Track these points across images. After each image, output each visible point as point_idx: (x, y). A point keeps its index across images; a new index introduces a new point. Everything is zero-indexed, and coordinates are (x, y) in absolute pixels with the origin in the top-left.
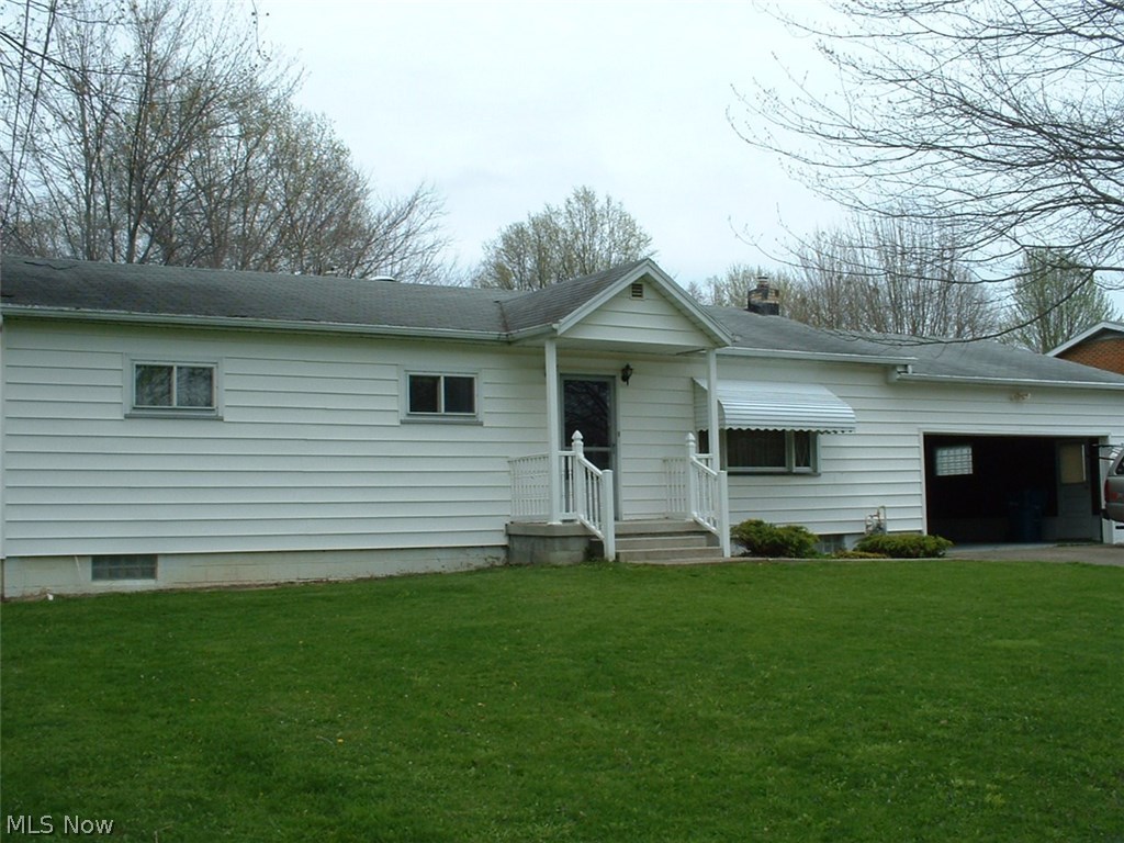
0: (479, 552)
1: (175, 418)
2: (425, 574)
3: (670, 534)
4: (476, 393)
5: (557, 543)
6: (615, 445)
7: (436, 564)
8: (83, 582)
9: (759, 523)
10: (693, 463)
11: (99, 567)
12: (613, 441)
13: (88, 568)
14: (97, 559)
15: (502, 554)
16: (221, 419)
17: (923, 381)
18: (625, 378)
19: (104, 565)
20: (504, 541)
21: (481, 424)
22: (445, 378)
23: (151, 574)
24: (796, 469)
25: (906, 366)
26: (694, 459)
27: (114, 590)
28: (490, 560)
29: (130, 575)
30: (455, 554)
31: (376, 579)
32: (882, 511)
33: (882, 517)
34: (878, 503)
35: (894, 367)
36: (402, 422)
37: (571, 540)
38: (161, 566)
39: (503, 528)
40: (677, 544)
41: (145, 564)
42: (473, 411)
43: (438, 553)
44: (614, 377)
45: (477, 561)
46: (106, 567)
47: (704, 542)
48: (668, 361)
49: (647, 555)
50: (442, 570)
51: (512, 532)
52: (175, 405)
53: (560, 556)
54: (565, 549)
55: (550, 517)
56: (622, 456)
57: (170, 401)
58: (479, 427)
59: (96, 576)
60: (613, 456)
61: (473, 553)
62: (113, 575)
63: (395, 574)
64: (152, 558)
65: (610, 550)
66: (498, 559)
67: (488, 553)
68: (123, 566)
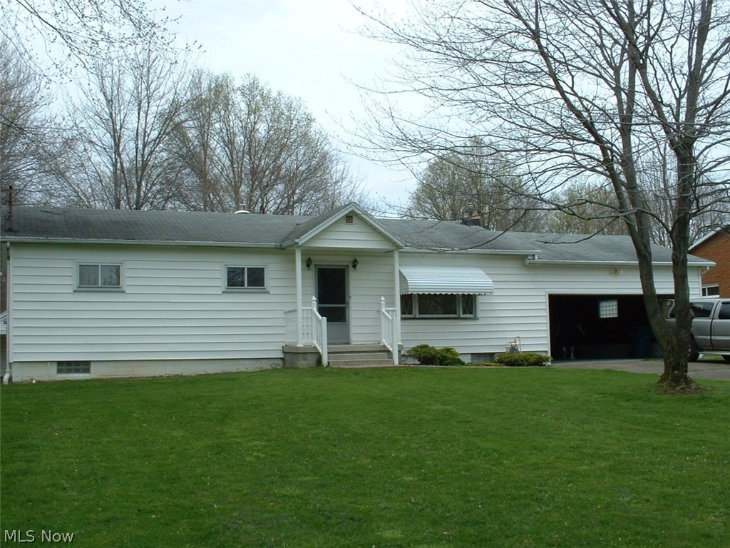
0: (266, 361)
1: (101, 292)
2: (237, 372)
3: (368, 352)
4: (265, 276)
5: (300, 356)
6: (348, 303)
7: (242, 367)
8: (52, 375)
9: (426, 346)
10: (383, 313)
11: (60, 367)
12: (347, 301)
13: (55, 368)
14: (60, 363)
15: (281, 362)
16: (124, 292)
17: (545, 264)
18: (354, 266)
19: (63, 366)
20: (281, 356)
21: (268, 293)
22: (248, 268)
23: (87, 371)
24: (462, 316)
25: (534, 255)
26: (384, 310)
27: (68, 379)
28: (274, 366)
29: (77, 371)
30: (254, 362)
31: (209, 375)
32: (517, 340)
33: (517, 343)
34: (516, 335)
35: (527, 256)
36: (223, 292)
37: (308, 355)
38: (93, 367)
39: (281, 348)
40: (369, 357)
41: (84, 366)
42: (263, 286)
43: (243, 361)
44: (348, 266)
45: (266, 365)
46: (64, 367)
47: (386, 356)
48: (382, 256)
49: (346, 363)
50: (246, 370)
51: (285, 351)
52: (100, 285)
53: (302, 363)
54: (306, 360)
55: (297, 343)
56: (353, 309)
57: (97, 283)
58: (268, 295)
59: (59, 371)
60: (347, 310)
61: (264, 362)
62: (69, 371)
63: (219, 372)
64: (88, 363)
65: (325, 360)
66: (278, 365)
67: (272, 362)
68: (73, 367)
